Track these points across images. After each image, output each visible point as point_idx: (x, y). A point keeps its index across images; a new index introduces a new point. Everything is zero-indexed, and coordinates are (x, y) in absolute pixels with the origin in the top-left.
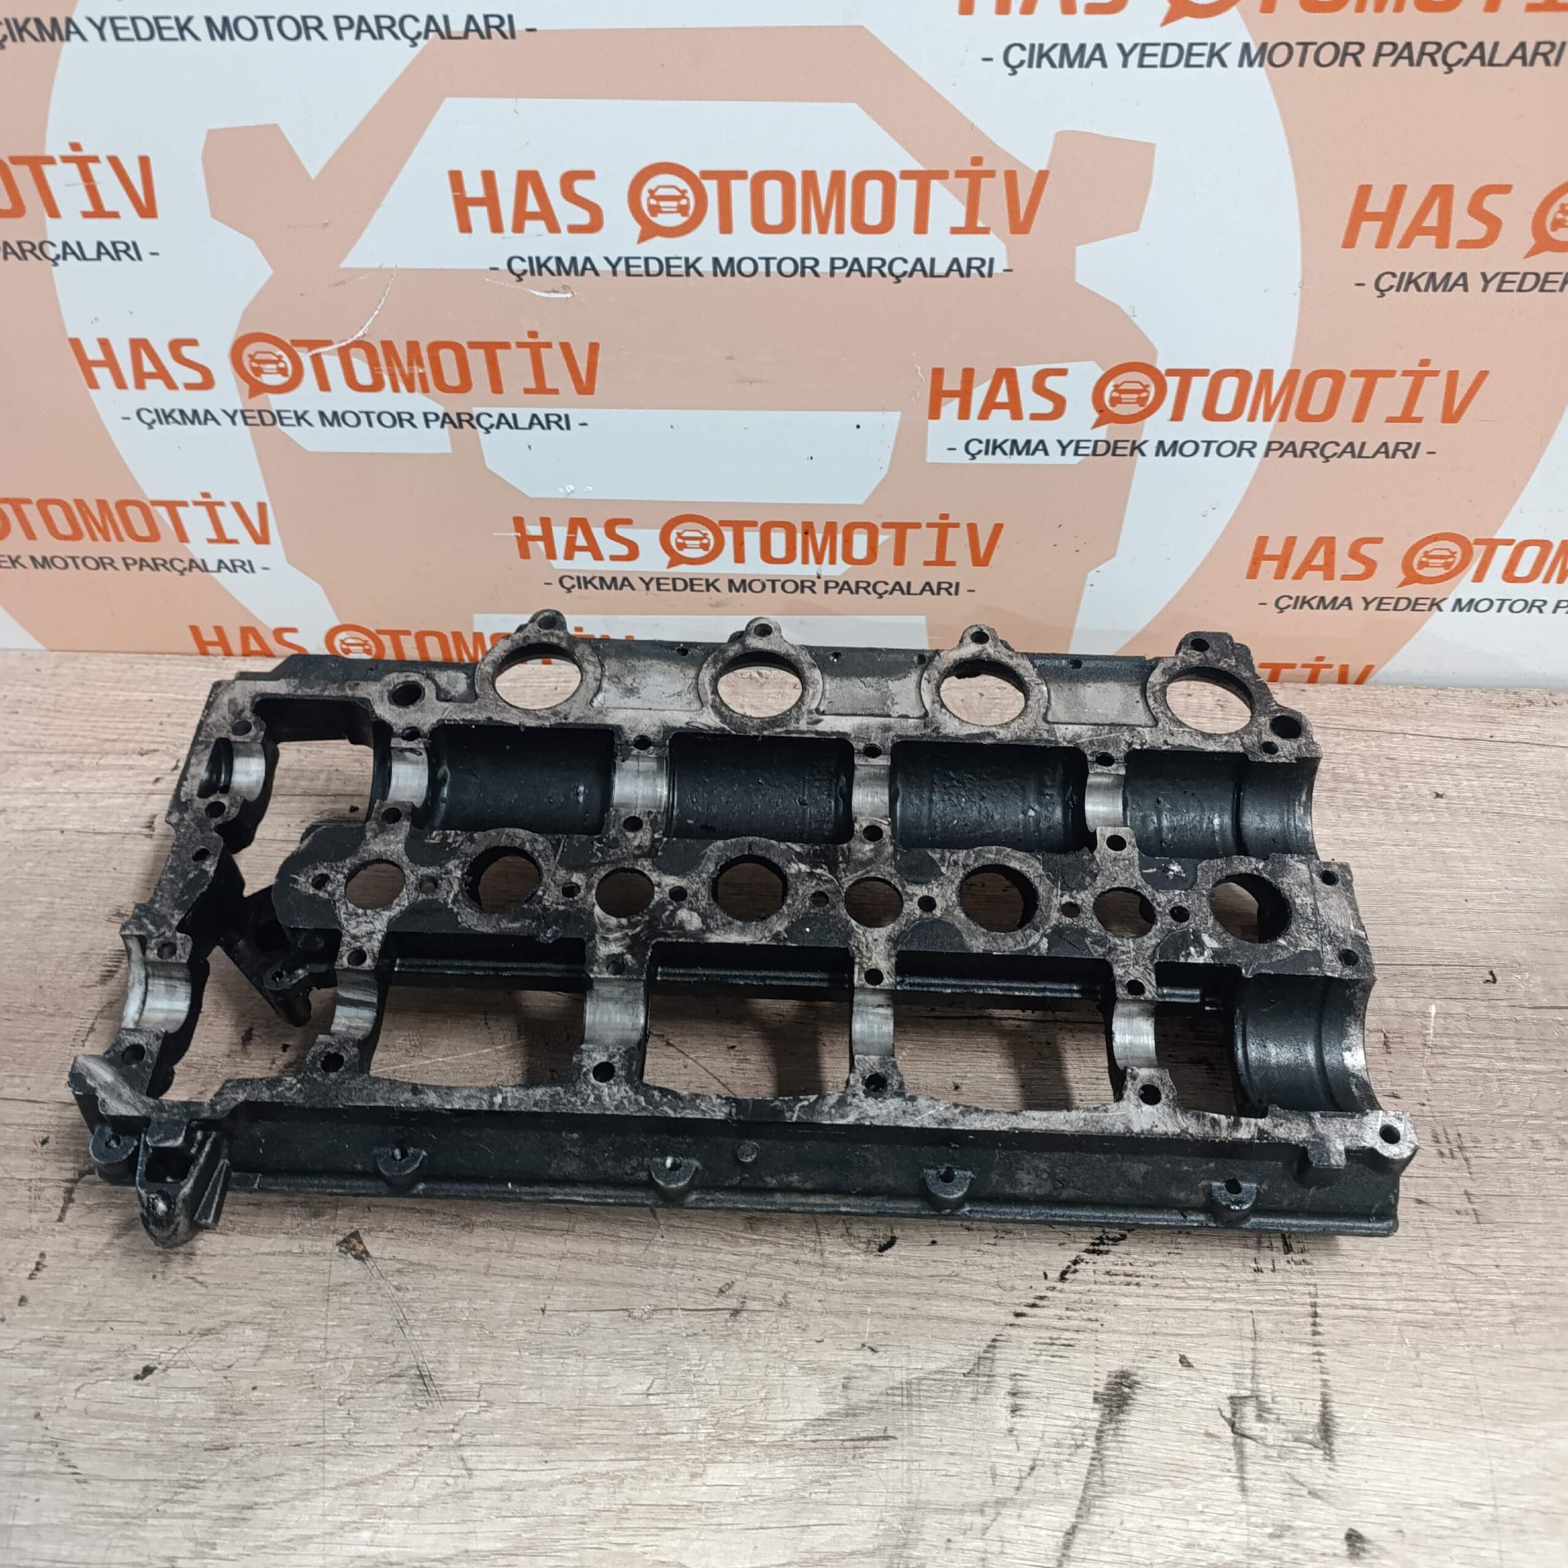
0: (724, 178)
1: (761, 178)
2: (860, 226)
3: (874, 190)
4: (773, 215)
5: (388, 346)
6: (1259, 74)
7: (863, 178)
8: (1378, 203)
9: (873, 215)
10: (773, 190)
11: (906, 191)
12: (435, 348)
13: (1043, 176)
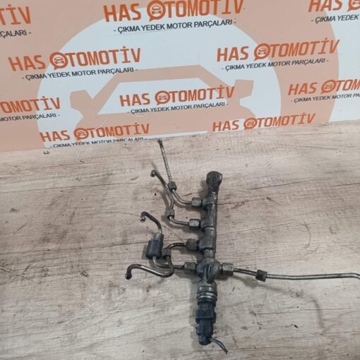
0: (173, 93)
1: (180, 92)
2: (199, 99)
3: (202, 93)
4: (183, 98)
5: (107, 128)
6: (272, 68)
7: (200, 91)
8: (294, 87)
9: (202, 97)
10: (183, 94)
11: (208, 93)
12: (116, 128)
13: (233, 88)
